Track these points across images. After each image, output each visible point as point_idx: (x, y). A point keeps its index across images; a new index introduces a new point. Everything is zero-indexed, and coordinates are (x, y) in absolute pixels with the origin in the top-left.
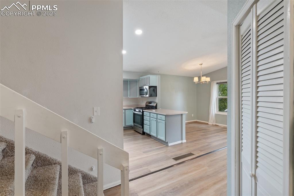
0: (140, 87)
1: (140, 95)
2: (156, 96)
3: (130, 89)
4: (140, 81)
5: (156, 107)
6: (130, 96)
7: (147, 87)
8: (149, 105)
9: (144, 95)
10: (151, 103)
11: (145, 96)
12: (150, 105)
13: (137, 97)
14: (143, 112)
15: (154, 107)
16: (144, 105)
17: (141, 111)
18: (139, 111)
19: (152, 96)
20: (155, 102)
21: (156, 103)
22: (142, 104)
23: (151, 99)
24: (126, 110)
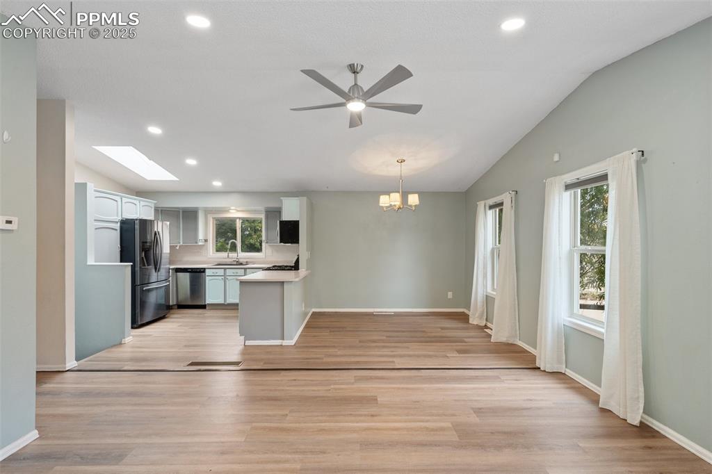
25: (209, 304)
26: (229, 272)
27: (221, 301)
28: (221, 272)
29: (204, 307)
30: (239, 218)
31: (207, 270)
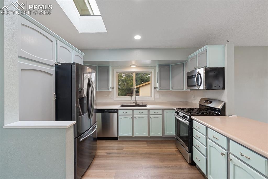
0: (188, 73)
1: (188, 86)
2: (224, 88)
3: (173, 77)
4: (188, 63)
5: (222, 112)
6: (172, 89)
7: (201, 71)
8: (206, 105)
9: (196, 86)
10: (211, 102)
11: (197, 88)
12: (209, 105)
13: (185, 90)
14: (191, 121)
15: (218, 111)
16: (196, 103)
17: (187, 118)
18: (183, 115)
19: (214, 87)
20: (220, 101)
21: (223, 103)
22: (193, 102)
23: (210, 94)
24: (165, 111)
25: (120, 137)
26: (136, 112)
27: (130, 134)
28: (130, 112)
29: (116, 139)
30: (135, 72)
31: (119, 111)
